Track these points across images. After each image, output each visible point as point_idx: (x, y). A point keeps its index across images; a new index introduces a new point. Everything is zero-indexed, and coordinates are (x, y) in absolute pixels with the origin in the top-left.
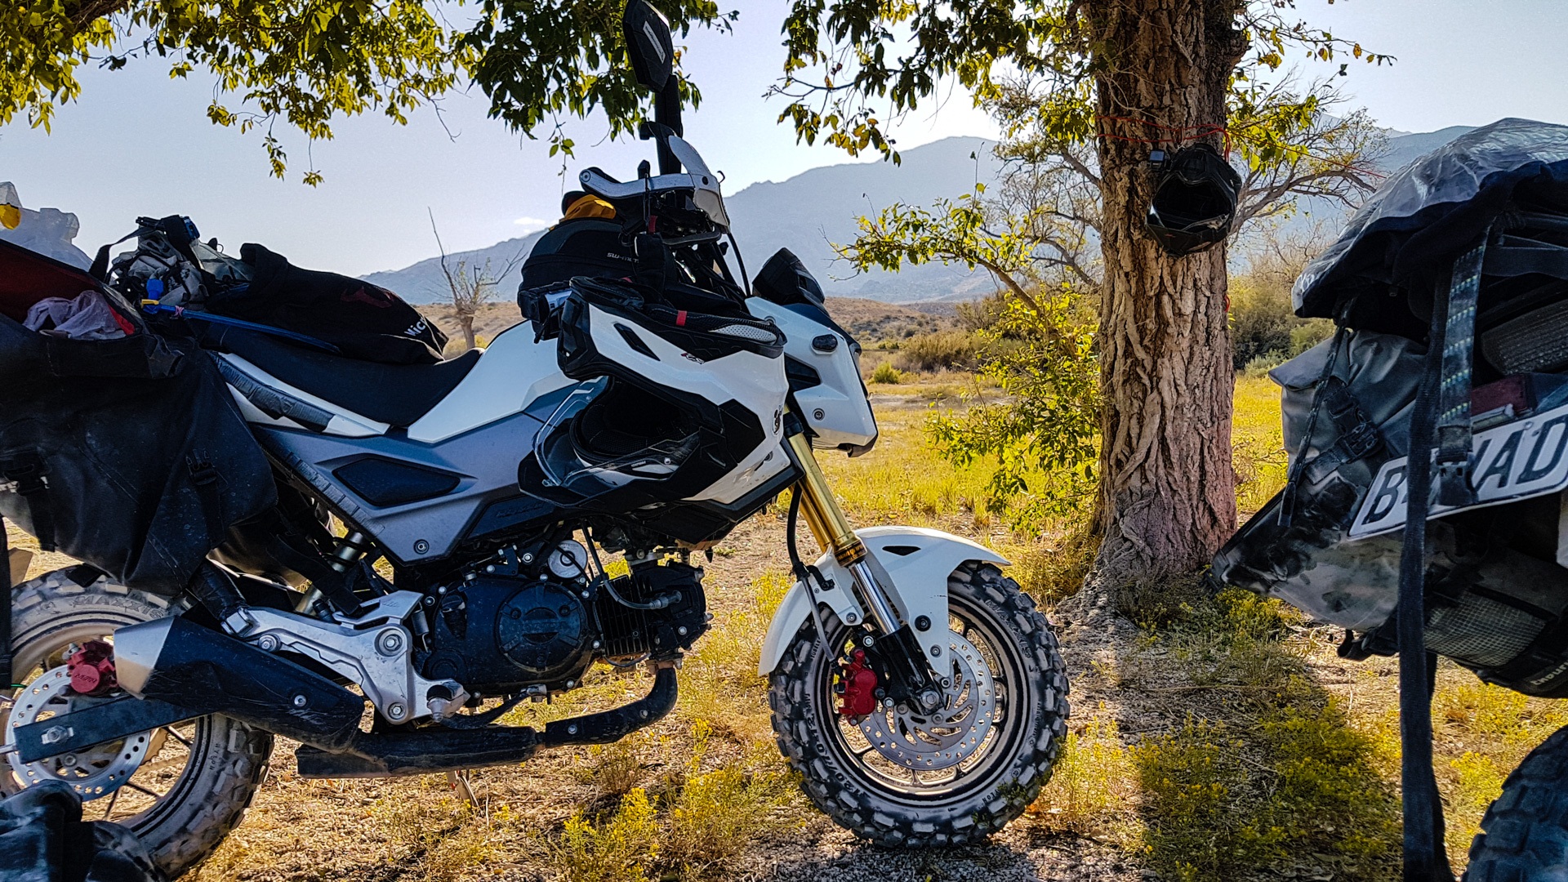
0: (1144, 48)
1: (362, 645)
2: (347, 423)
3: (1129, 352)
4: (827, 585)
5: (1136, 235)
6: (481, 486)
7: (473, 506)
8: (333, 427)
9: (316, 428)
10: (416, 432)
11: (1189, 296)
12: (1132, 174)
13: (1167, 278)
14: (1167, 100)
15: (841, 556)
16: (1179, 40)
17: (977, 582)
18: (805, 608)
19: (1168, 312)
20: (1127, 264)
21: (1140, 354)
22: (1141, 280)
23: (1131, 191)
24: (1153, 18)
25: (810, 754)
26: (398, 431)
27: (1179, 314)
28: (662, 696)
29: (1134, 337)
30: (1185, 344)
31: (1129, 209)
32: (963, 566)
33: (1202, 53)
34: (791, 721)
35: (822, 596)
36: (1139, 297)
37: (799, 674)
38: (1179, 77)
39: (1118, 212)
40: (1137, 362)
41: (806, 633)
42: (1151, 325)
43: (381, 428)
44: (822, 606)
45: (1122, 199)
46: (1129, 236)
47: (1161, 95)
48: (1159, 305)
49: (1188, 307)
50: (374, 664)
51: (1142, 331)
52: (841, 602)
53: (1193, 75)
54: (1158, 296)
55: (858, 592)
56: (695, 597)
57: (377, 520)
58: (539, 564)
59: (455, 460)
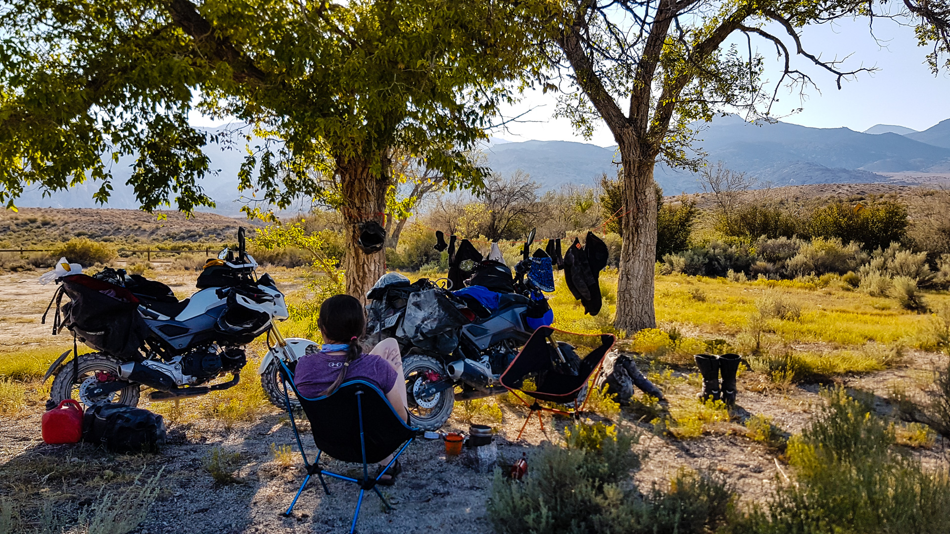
0: (357, 189)
1: (171, 368)
2: (162, 317)
3: (354, 282)
4: (277, 352)
5: (356, 246)
6: (194, 331)
7: (191, 337)
8: (159, 318)
9: (155, 318)
10: (177, 319)
11: (373, 264)
12: (354, 227)
13: (366, 259)
14: (364, 205)
15: (281, 345)
16: (367, 188)
17: (312, 350)
18: (271, 357)
19: (366, 270)
20: (353, 254)
21: (358, 283)
22: (358, 259)
23: (354, 232)
24: (360, 181)
25: (272, 391)
26: (173, 319)
27: (370, 270)
28: (237, 378)
29: (356, 278)
30: (372, 280)
31: (353, 237)
32: (309, 346)
33: (375, 191)
34: (267, 384)
35: (276, 355)
36: (357, 264)
37: (269, 373)
38: (368, 198)
39: (350, 238)
40: (357, 286)
41: (272, 363)
42: (361, 274)
43: (169, 318)
44: (276, 357)
45: (351, 234)
46: (353, 245)
47: (362, 203)
48: (363, 267)
49: (372, 269)
50: (174, 372)
51: (358, 276)
52: (280, 356)
53: (372, 198)
54: (363, 265)
55: (284, 353)
56: (244, 357)
57: (170, 340)
58: (207, 350)
59: (188, 325)
